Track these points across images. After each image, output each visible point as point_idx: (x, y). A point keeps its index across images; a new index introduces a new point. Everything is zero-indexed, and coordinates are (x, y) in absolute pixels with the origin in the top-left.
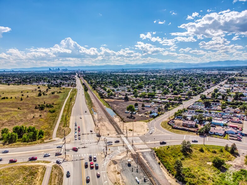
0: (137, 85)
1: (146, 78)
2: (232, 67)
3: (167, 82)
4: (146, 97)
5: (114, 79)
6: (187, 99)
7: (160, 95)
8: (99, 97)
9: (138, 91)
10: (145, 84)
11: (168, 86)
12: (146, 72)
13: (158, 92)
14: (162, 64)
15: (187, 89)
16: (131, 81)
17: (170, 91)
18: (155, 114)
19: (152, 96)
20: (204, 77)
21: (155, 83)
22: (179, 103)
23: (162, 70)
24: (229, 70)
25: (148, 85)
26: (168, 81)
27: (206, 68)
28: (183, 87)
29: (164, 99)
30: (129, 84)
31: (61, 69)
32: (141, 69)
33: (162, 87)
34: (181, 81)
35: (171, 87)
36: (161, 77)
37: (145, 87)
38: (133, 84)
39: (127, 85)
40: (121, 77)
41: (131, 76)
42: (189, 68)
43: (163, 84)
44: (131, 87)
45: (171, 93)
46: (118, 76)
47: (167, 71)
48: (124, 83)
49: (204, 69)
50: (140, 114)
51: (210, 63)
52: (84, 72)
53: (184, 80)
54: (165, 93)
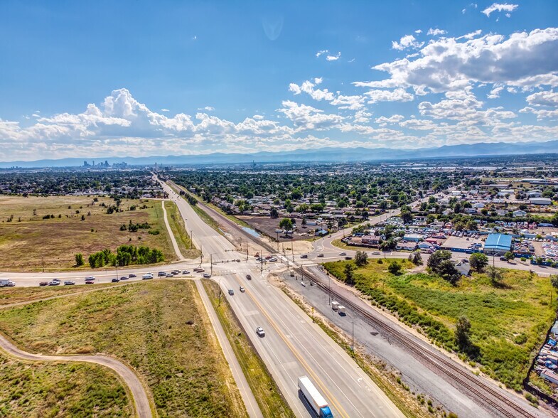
0: (290, 193)
1: (305, 181)
2: (488, 158)
3: (348, 187)
4: (308, 212)
5: (241, 184)
6: (378, 213)
7: (332, 208)
8: (224, 213)
9: (294, 203)
10: (306, 192)
11: (348, 193)
12: (306, 168)
13: (329, 204)
14: (339, 152)
15: (382, 198)
16: (277, 186)
17: (351, 202)
18: (324, 232)
19: (319, 210)
20: (422, 178)
21: (324, 189)
22: (362, 219)
23: (340, 165)
24: (480, 164)
25: (311, 193)
26: (350, 186)
27: (435, 160)
28: (375, 196)
29: (339, 213)
30: (275, 191)
31: (111, 163)
32: (293, 162)
33: (337, 196)
34: (374, 186)
35: (354, 196)
36: (336, 178)
37: (305, 197)
38: (282, 192)
39: (270, 194)
40: (254, 180)
41: (275, 176)
42: (399, 161)
43: (338, 191)
44: (279, 196)
45: (353, 205)
46: (246, 176)
47: (351, 166)
48: (264, 191)
49: (429, 162)
50: (300, 233)
51: (445, 149)
52: (167, 168)
53: (381, 183)
54: (342, 205)
